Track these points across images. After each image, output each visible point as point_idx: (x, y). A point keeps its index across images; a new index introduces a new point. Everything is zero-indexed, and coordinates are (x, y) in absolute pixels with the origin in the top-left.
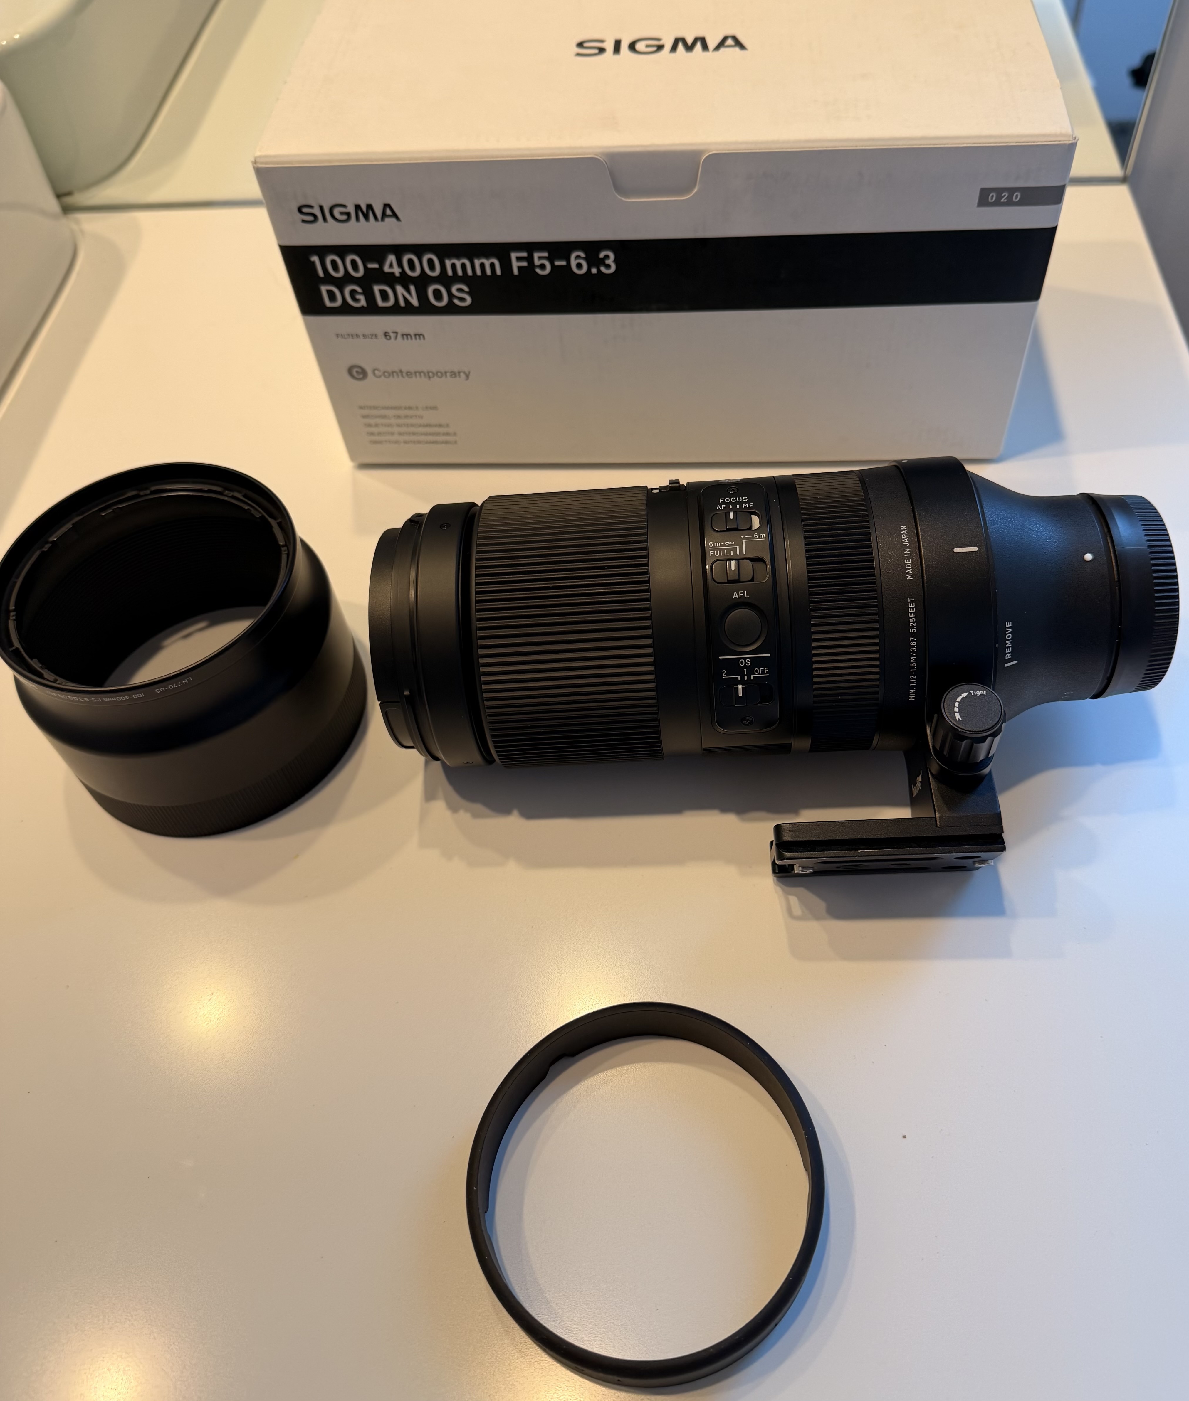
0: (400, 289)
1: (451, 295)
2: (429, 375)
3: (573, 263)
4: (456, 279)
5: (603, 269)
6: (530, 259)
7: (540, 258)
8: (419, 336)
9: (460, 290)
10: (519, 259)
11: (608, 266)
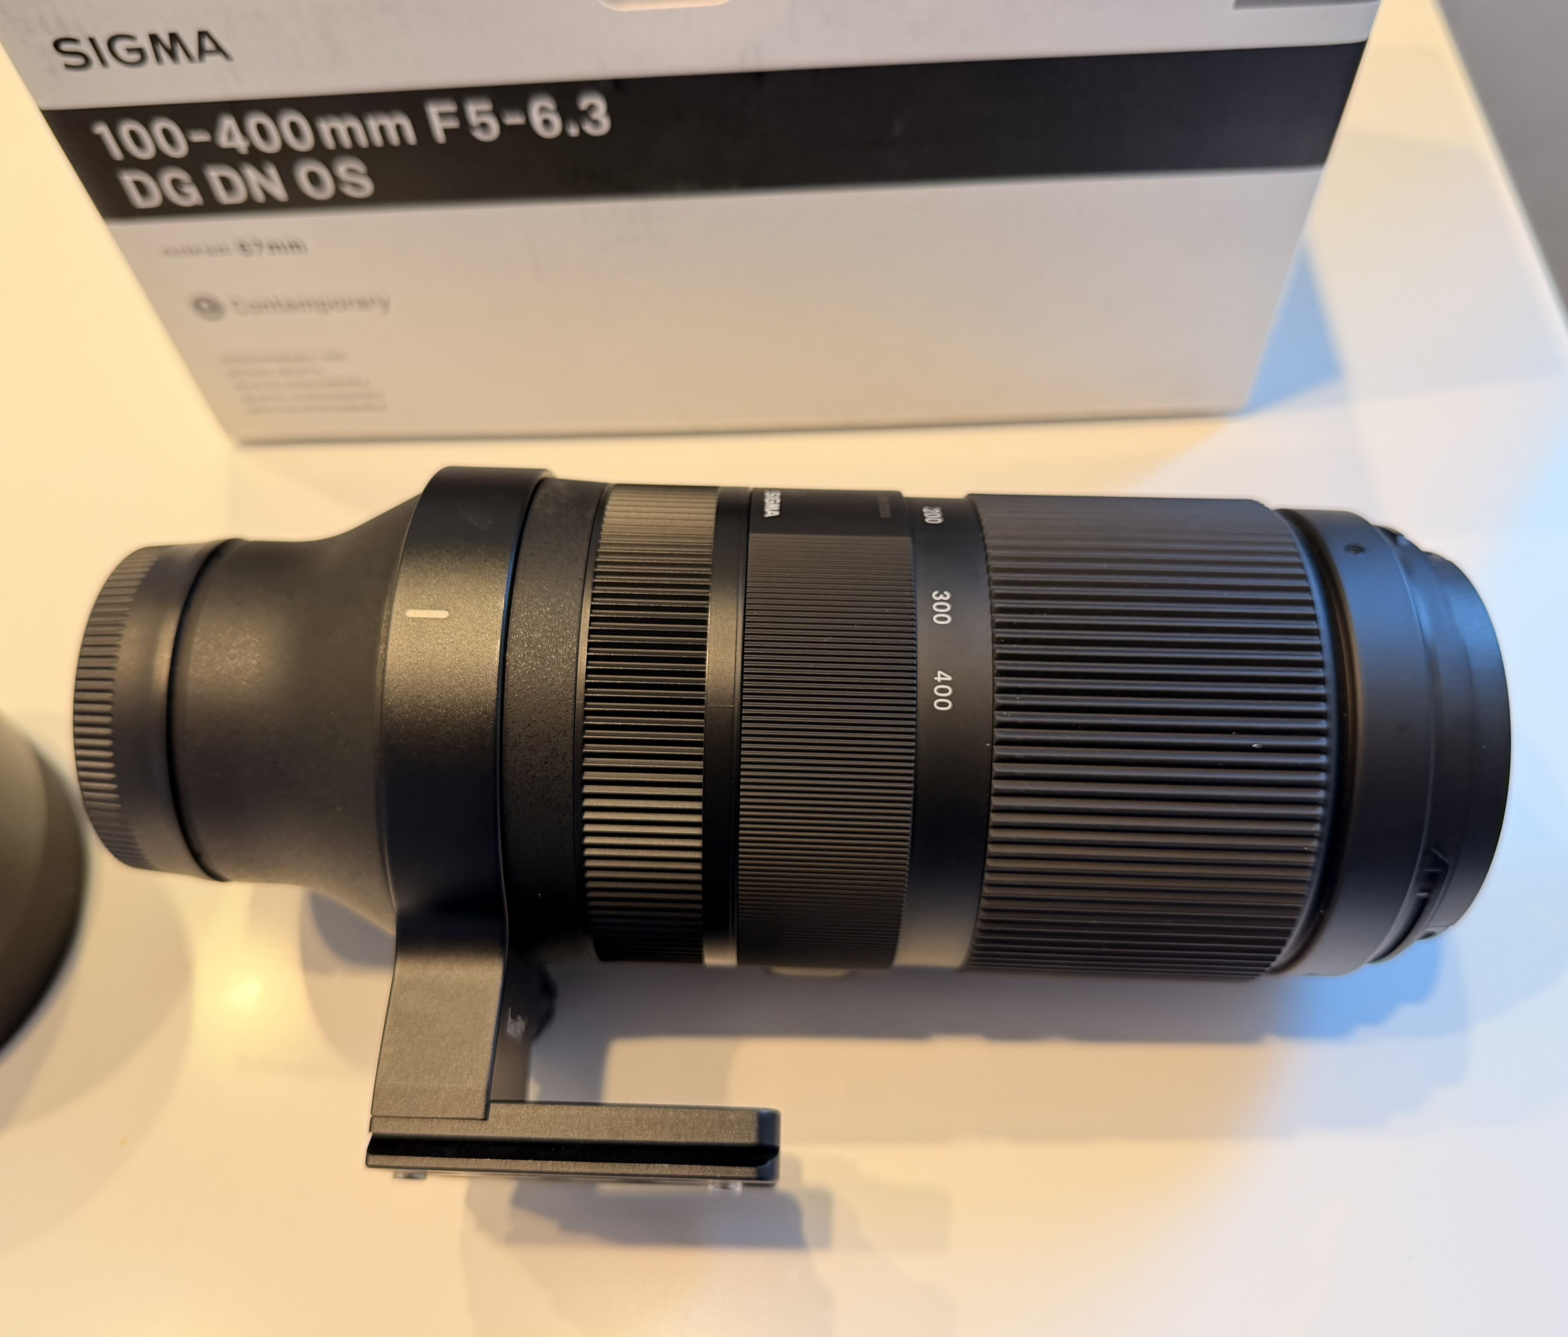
0: (251, 173)
1: (336, 179)
2: (323, 305)
3: (537, 121)
4: (340, 151)
5: (589, 128)
6: (461, 115)
7: (479, 113)
8: (295, 246)
9: (351, 171)
10: (443, 115)
11: (596, 123)
